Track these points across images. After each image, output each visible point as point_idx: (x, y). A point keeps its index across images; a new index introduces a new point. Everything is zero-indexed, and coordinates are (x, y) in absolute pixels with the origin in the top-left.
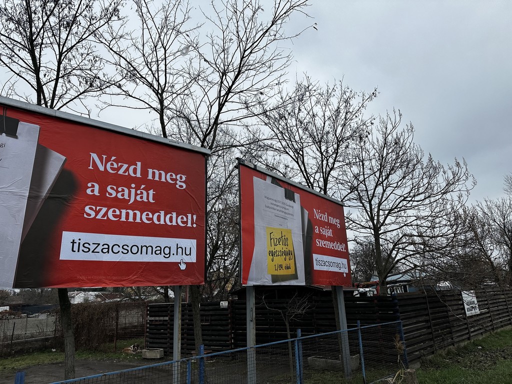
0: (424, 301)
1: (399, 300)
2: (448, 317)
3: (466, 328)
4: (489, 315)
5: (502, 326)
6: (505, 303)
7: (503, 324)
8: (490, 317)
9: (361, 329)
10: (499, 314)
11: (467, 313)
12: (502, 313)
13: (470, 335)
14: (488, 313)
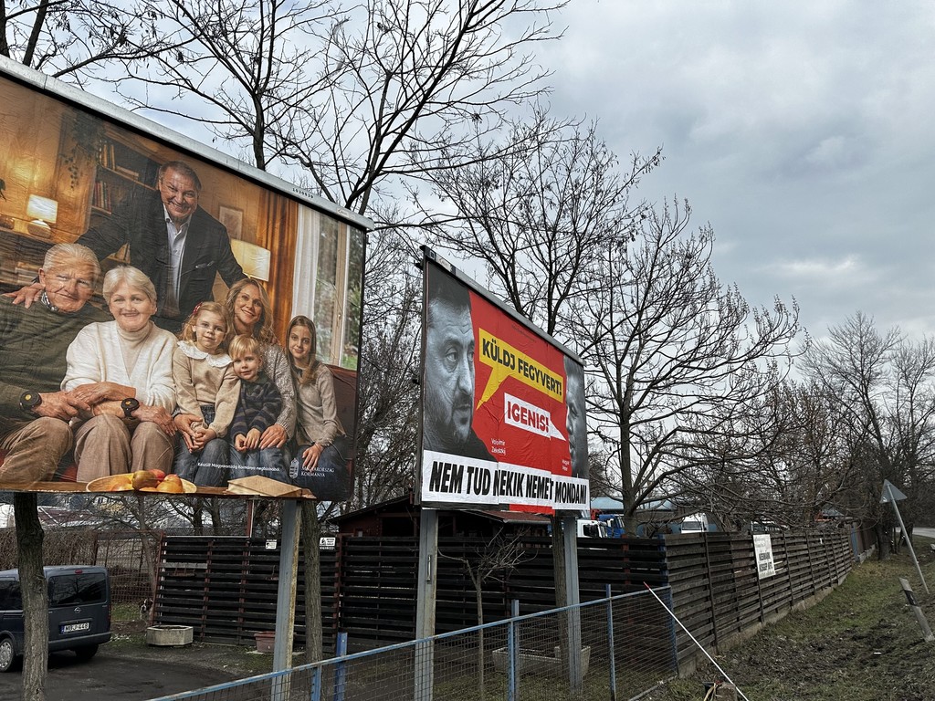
0: (701, 550)
1: (668, 547)
2: (733, 580)
3: (757, 601)
4: (787, 577)
5: (803, 598)
6: (807, 558)
7: (803, 594)
8: (788, 581)
9: (613, 601)
10: (799, 577)
11: (760, 573)
12: (804, 575)
13: (762, 613)
14: (786, 573)
